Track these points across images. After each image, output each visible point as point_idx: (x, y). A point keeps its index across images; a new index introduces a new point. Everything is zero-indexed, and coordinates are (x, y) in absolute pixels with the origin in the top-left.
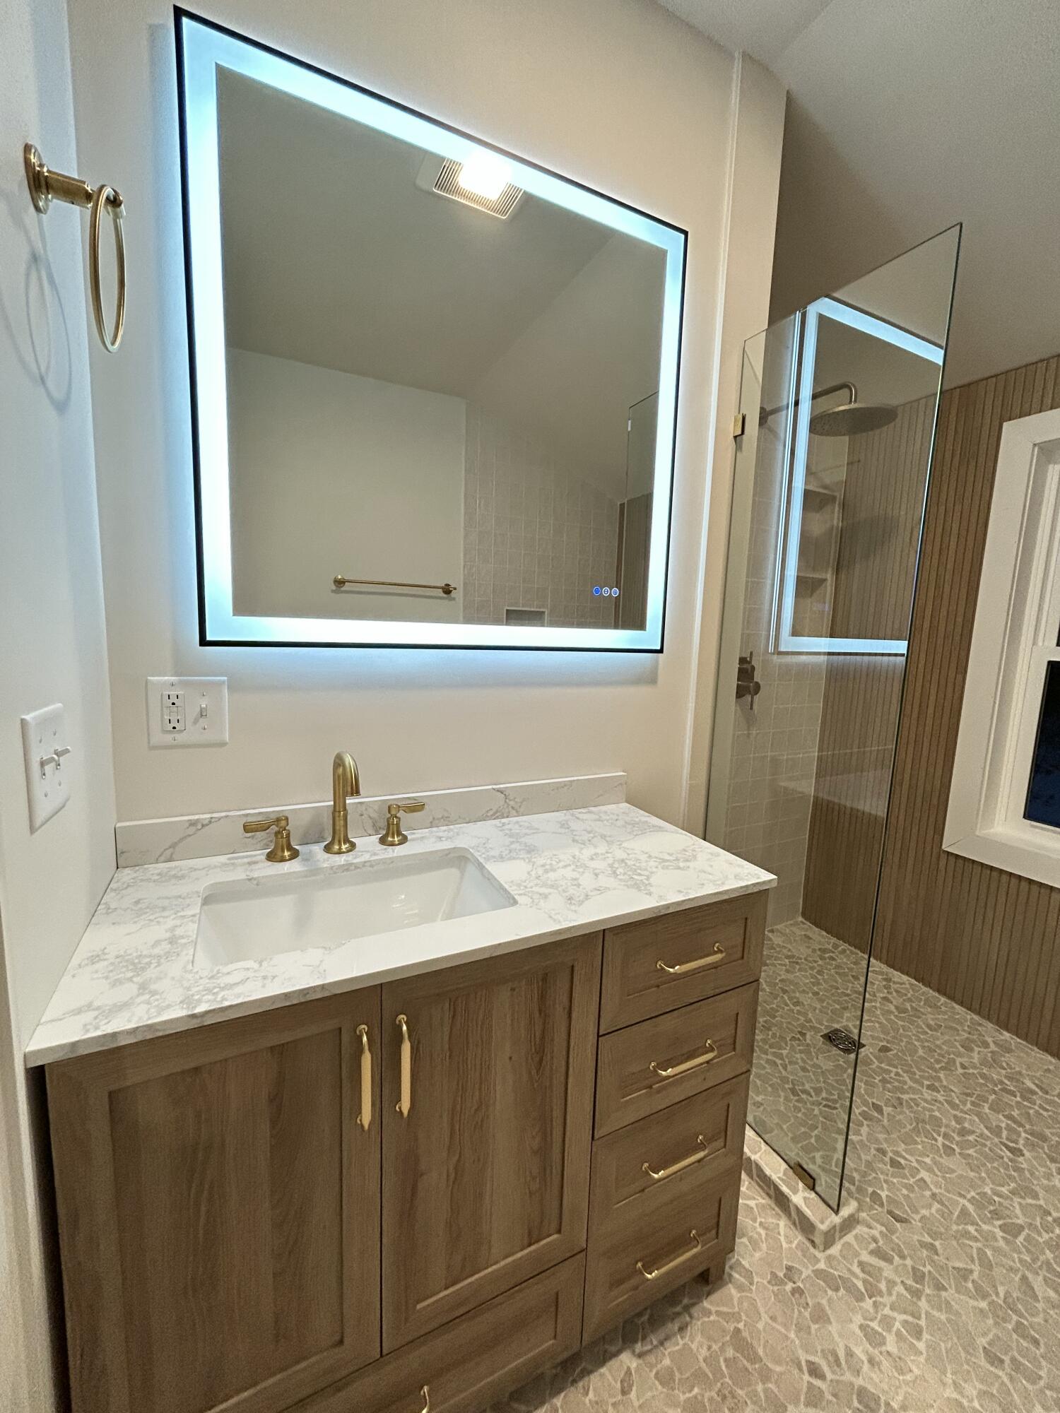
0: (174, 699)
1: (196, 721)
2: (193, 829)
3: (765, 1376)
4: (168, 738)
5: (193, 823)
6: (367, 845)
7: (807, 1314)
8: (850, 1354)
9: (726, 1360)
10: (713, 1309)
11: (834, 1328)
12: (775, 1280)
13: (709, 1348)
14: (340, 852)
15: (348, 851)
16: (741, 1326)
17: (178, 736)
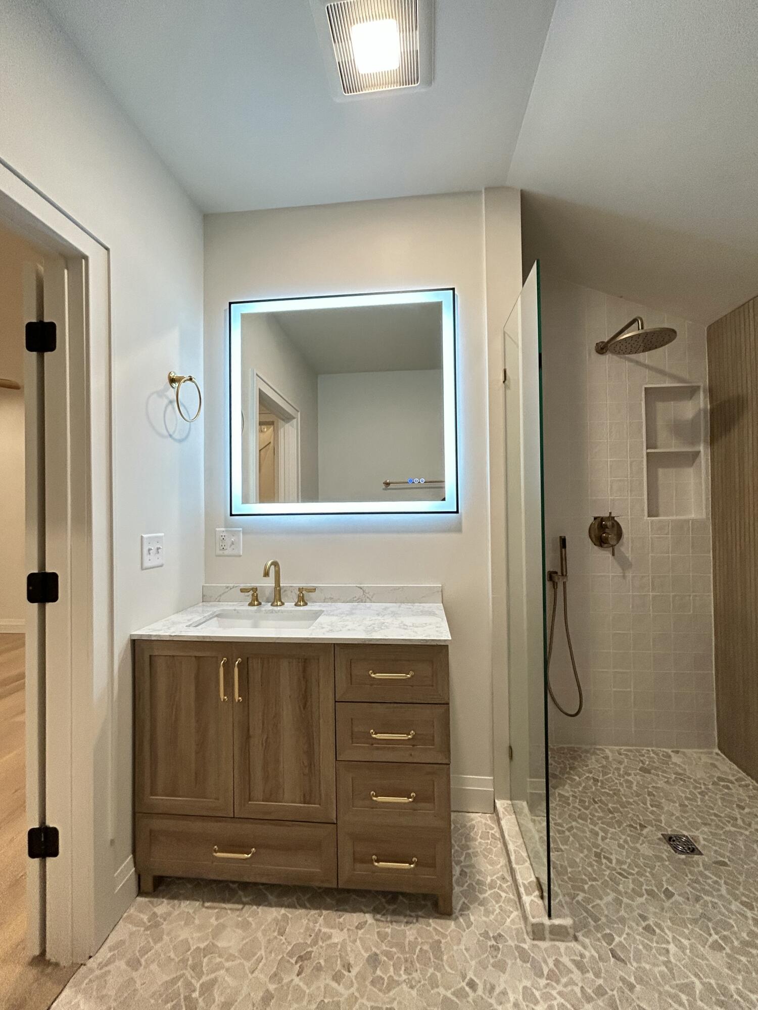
0: (223, 537)
1: (231, 546)
2: (227, 590)
3: (438, 968)
4: (221, 552)
5: (227, 587)
6: (289, 606)
7: (492, 961)
8: (504, 993)
9: (421, 949)
10: (433, 925)
11: (504, 977)
12: (486, 935)
13: (416, 938)
14: (277, 606)
15: (280, 606)
16: (443, 941)
17: (224, 551)
